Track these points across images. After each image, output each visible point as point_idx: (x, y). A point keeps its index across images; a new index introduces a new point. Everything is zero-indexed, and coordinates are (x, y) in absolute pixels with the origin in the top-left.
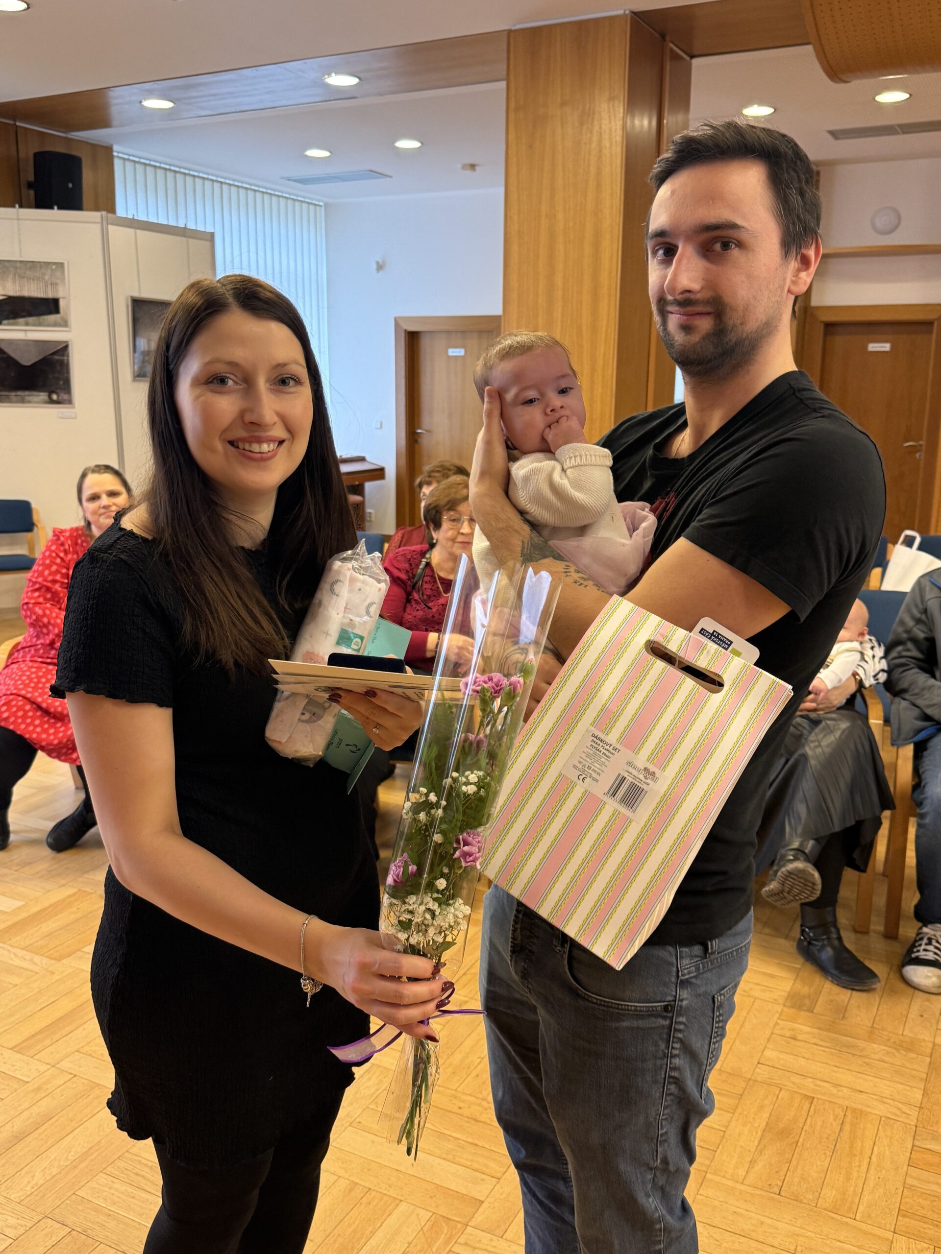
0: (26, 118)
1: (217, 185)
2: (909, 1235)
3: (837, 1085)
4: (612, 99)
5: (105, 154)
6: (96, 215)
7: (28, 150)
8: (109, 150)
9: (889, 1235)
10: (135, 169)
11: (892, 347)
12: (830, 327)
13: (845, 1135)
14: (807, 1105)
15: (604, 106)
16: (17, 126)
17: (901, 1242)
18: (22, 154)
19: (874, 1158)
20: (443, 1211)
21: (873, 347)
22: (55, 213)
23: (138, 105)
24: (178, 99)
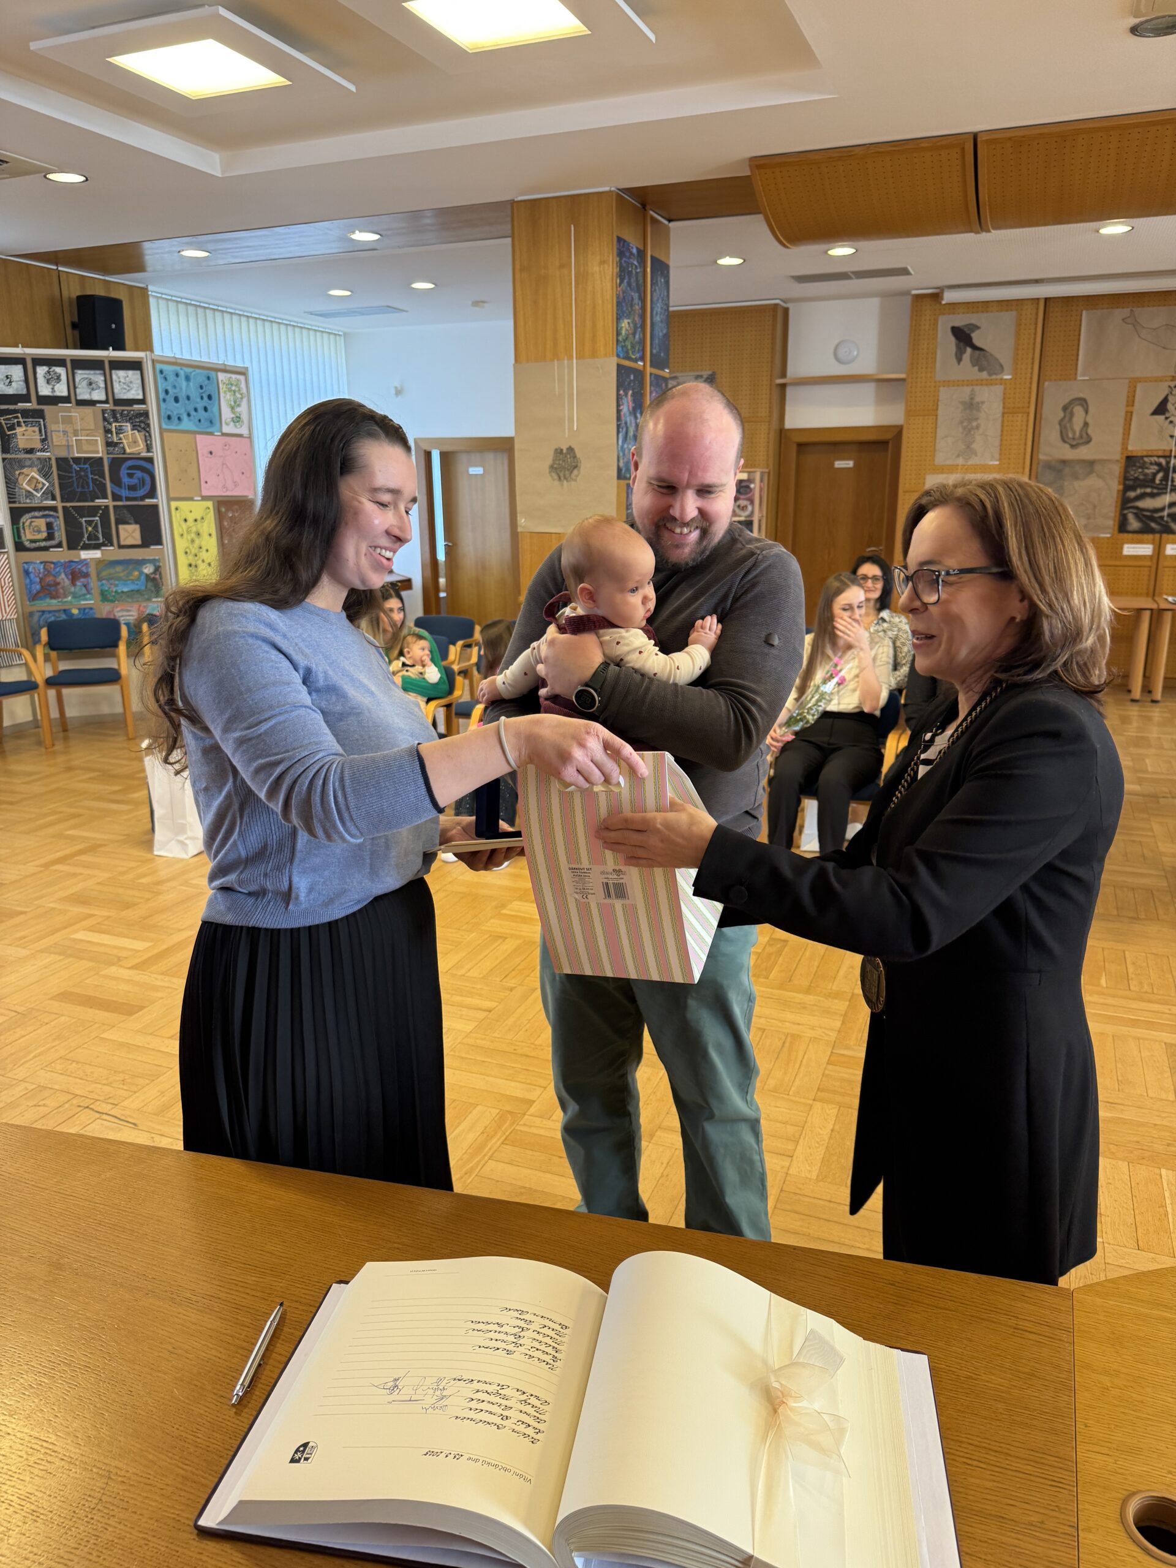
0: (67, 264)
1: (244, 319)
2: (822, 1101)
3: (781, 1021)
4: (602, 263)
5: (142, 294)
7: (71, 293)
8: (144, 291)
9: (811, 1102)
10: (168, 307)
11: (855, 464)
12: (800, 445)
13: (786, 1049)
14: (760, 1033)
15: (596, 269)
16: (58, 271)
17: (818, 1106)
18: (65, 294)
19: (804, 1061)
20: (508, 1108)
21: (839, 464)
23: (176, 254)
24: (215, 250)
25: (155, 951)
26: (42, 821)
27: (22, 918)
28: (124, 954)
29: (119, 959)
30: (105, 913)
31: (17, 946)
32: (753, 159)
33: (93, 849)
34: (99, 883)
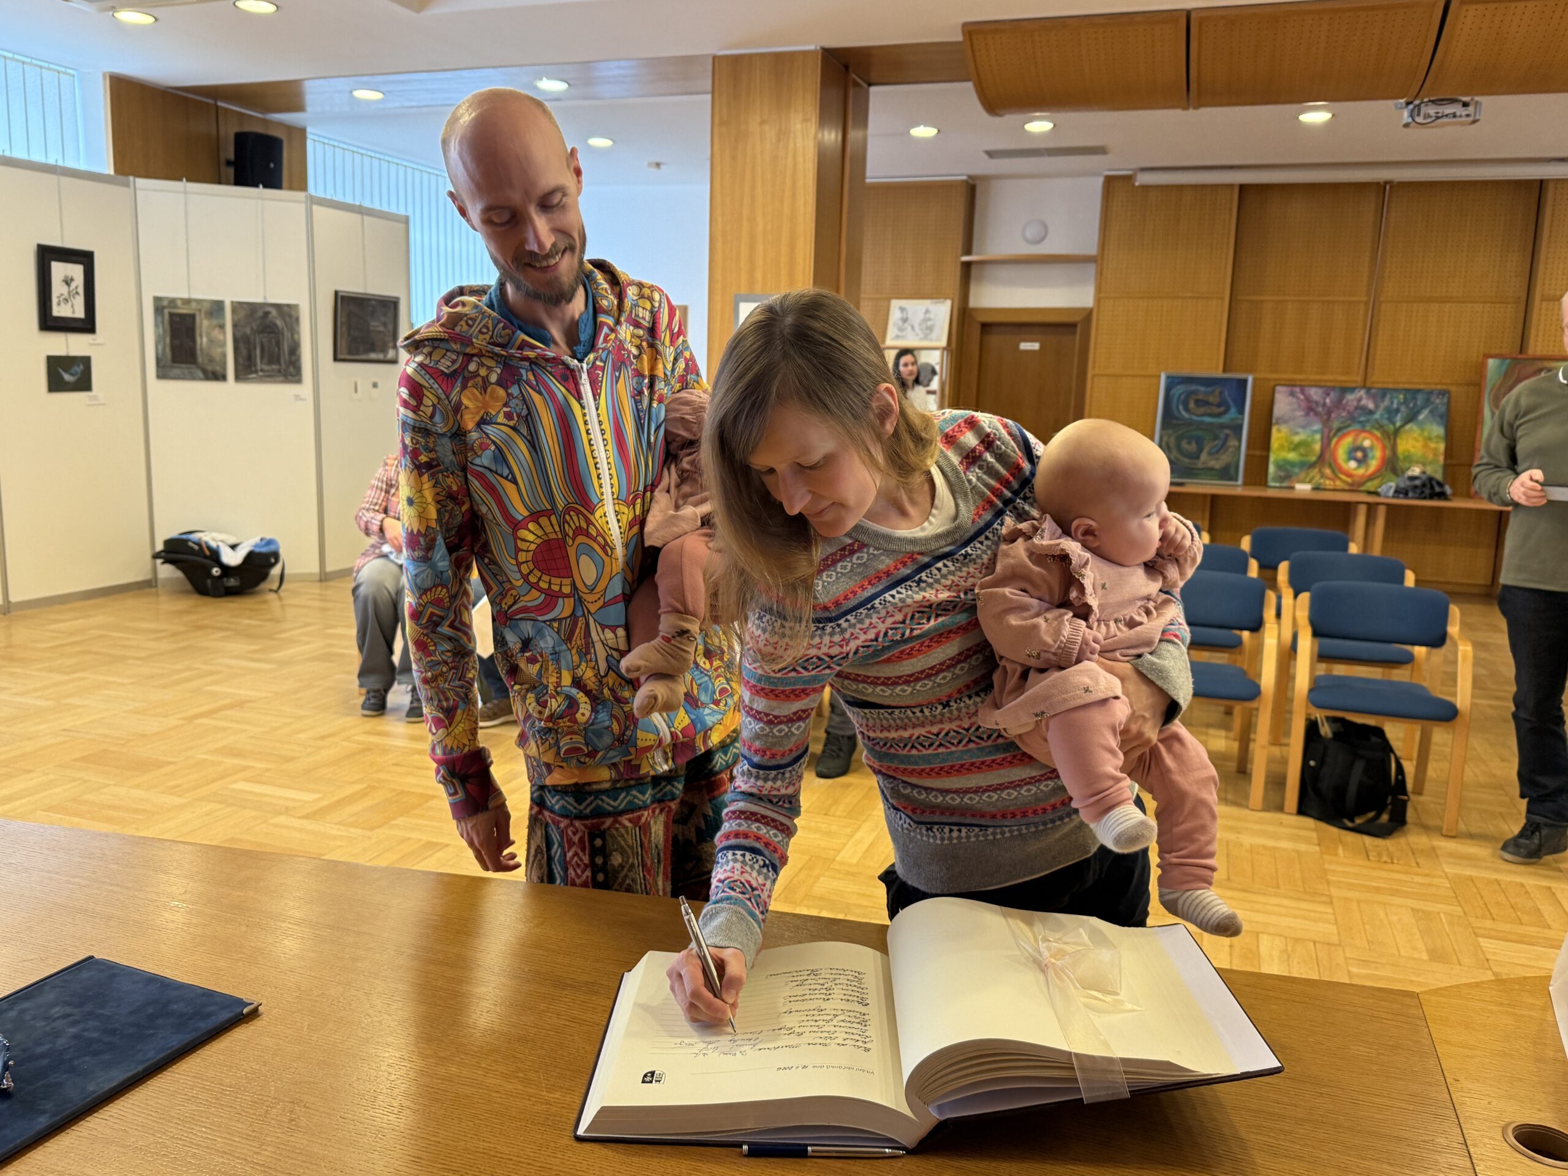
0: (229, 100)
4: (805, 120)
5: (302, 133)
6: (300, 195)
7: (229, 131)
10: (325, 150)
11: (1041, 347)
15: (799, 126)
16: (217, 107)
18: (222, 132)
21: (1025, 346)
22: (260, 191)
23: (346, 94)
24: (389, 92)
25: (325, 803)
26: (176, 677)
27: (172, 768)
28: (291, 804)
29: (287, 809)
30: (263, 765)
31: (172, 794)
32: (965, 25)
33: (240, 704)
34: (251, 737)
